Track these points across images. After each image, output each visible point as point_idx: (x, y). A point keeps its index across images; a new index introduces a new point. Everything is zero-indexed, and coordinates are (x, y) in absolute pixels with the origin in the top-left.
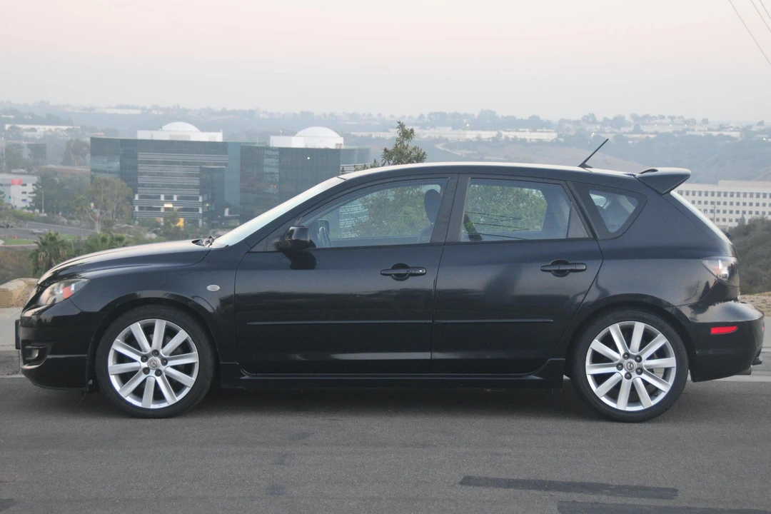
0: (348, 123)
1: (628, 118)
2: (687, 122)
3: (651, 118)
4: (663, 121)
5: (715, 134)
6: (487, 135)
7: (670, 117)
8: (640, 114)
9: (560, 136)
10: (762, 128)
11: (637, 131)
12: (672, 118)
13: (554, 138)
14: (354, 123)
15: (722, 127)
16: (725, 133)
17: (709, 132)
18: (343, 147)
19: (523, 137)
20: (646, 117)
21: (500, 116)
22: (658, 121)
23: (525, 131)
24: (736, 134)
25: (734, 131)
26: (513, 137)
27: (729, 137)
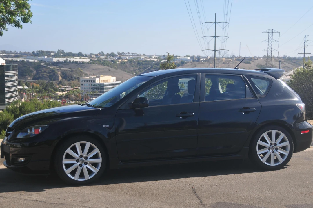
0: (1, 54)
1: (116, 53)
2: (137, 55)
3: (125, 53)
4: (129, 54)
5: (148, 59)
6: (61, 60)
7: (131, 53)
8: (121, 52)
9: (91, 60)
10: (164, 57)
11: (120, 58)
12: (132, 53)
13: (88, 61)
14: (4, 55)
15: (150, 57)
16: (152, 59)
17: (146, 59)
18: (5, 64)
19: (76, 61)
20: (123, 53)
21: (66, 52)
22: (128, 54)
23: (77, 58)
24: (156, 60)
25: (155, 58)
26: (72, 60)
27: (154, 61)
